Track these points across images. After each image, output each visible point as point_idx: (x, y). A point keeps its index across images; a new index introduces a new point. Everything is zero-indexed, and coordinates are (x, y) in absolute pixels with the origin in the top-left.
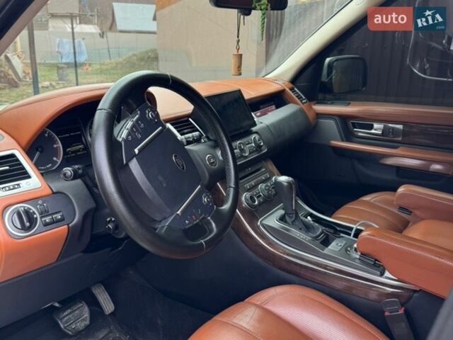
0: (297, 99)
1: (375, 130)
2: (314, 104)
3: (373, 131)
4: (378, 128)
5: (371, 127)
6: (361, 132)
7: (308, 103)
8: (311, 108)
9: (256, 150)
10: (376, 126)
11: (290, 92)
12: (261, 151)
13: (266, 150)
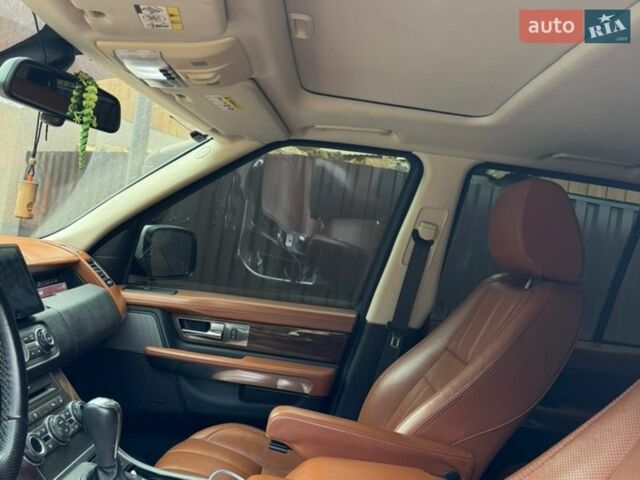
0: (99, 278)
1: (213, 331)
2: (124, 289)
3: (209, 333)
4: (216, 329)
5: (207, 327)
6: (193, 334)
7: (114, 285)
8: (120, 293)
9: (42, 354)
10: (214, 325)
11: (89, 266)
12: (49, 355)
13: (58, 354)
